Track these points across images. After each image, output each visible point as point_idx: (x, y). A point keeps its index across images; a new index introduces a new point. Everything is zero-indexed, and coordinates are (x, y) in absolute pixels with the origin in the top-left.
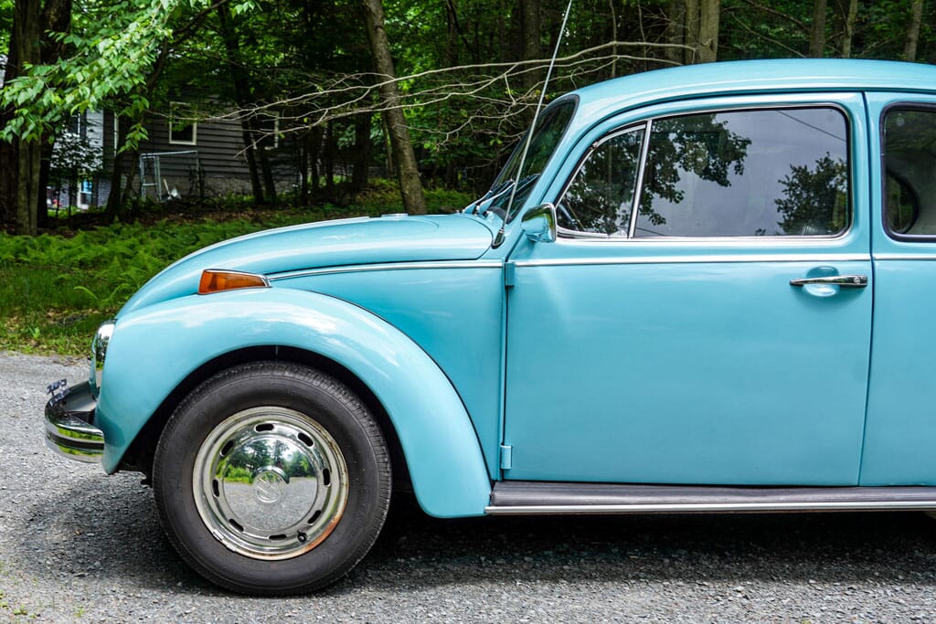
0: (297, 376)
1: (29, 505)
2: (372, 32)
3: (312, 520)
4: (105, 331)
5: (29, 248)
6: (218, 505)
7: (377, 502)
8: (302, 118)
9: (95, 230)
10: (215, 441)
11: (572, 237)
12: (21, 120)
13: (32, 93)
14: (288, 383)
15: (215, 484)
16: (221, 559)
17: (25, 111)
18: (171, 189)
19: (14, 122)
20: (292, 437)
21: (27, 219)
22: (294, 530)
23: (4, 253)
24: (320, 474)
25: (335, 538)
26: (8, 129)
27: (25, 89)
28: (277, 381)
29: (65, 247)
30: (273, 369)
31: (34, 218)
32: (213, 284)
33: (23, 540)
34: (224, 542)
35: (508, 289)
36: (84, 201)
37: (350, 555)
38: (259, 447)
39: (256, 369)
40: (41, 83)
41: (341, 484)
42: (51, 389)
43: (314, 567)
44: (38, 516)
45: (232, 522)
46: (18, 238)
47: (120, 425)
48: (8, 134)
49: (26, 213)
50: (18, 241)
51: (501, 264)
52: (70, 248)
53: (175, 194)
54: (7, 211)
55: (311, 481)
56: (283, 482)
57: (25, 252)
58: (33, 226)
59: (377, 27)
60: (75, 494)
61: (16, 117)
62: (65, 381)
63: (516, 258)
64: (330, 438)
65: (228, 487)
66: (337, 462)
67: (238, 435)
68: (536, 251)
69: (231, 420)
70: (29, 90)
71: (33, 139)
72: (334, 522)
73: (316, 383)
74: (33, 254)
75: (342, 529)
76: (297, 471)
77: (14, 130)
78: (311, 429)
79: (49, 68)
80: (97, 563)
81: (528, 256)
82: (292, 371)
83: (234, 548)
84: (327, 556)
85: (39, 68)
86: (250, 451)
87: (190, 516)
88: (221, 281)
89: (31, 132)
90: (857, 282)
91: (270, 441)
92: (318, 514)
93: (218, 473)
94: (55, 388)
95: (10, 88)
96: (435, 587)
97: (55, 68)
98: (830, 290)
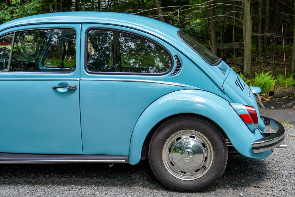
98: (66, 90)
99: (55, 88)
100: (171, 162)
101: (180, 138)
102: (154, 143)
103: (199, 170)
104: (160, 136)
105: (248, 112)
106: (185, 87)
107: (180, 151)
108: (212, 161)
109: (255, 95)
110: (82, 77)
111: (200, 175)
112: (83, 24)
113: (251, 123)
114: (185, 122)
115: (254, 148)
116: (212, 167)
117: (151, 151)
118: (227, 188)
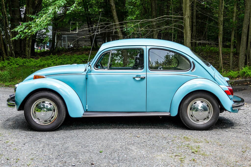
0: (49, 93)
1: (7, 118)
2: (112, 10)
3: (52, 118)
4: (17, 85)
5: (26, 62)
6: (35, 115)
7: (62, 115)
8: (89, 33)
9: (46, 57)
10: (35, 104)
11: (98, 70)
12: (20, 35)
13: (22, 29)
14: (47, 94)
15: (35, 112)
16: (35, 125)
17: (21, 33)
18: (70, 44)
19: (18, 35)
20: (48, 104)
21: (28, 54)
22: (48, 120)
23: (20, 63)
24: (53, 110)
25: (55, 121)
26: (17, 37)
27: (20, 29)
28: (45, 94)
29: (36, 62)
30: (45, 92)
31: (30, 54)
32: (36, 77)
33: (4, 124)
34: (36, 122)
35: (87, 78)
36: (47, 48)
37: (58, 124)
38: (44, 105)
39: (42, 92)
40: (24, 27)
41: (57, 112)
42: (10, 96)
43: (52, 126)
44: (8, 120)
45: (38, 118)
46: (24, 59)
47: (18, 102)
48: (17, 38)
49: (28, 53)
50: (24, 60)
51: (86, 74)
52: (37, 62)
53: (72, 46)
54: (23, 51)
55: (51, 112)
56: (46, 112)
57: (25, 63)
58: (30, 56)
59: (113, 9)
60: (17, 116)
61: (19, 34)
62: (14, 94)
63: (88, 73)
64: (55, 104)
65: (37, 113)
66: (56, 108)
67: (40, 103)
68: (91, 72)
69: (37, 101)
70: (21, 29)
71: (23, 38)
72: (55, 118)
73: (52, 94)
74: (27, 64)
75: (56, 119)
76: (49, 110)
77: (18, 37)
78: (52, 103)
79: (27, 23)
80: (16, 127)
81: (90, 73)
82: (48, 92)
83: (38, 123)
84: (54, 124)
85: (24, 23)
86: (42, 106)
87: (30, 117)
88: (37, 77)
89: (23, 37)
90: (143, 78)
91: (46, 105)
92: (53, 117)
93: (35, 110)
94: (11, 96)
95: (17, 28)
96: (74, 130)
97: (28, 23)
98: (139, 79)
99: (134, 78)
100: (191, 115)
101: (196, 103)
102: (184, 105)
103: (205, 119)
104: (186, 102)
105: (229, 89)
106: (197, 77)
107: (194, 110)
108: (212, 114)
109: (227, 81)
110: (147, 72)
111: (206, 121)
112: (147, 46)
113: (230, 95)
114: (199, 94)
115: (233, 107)
116: (212, 117)
117: (182, 109)
118: (218, 129)
